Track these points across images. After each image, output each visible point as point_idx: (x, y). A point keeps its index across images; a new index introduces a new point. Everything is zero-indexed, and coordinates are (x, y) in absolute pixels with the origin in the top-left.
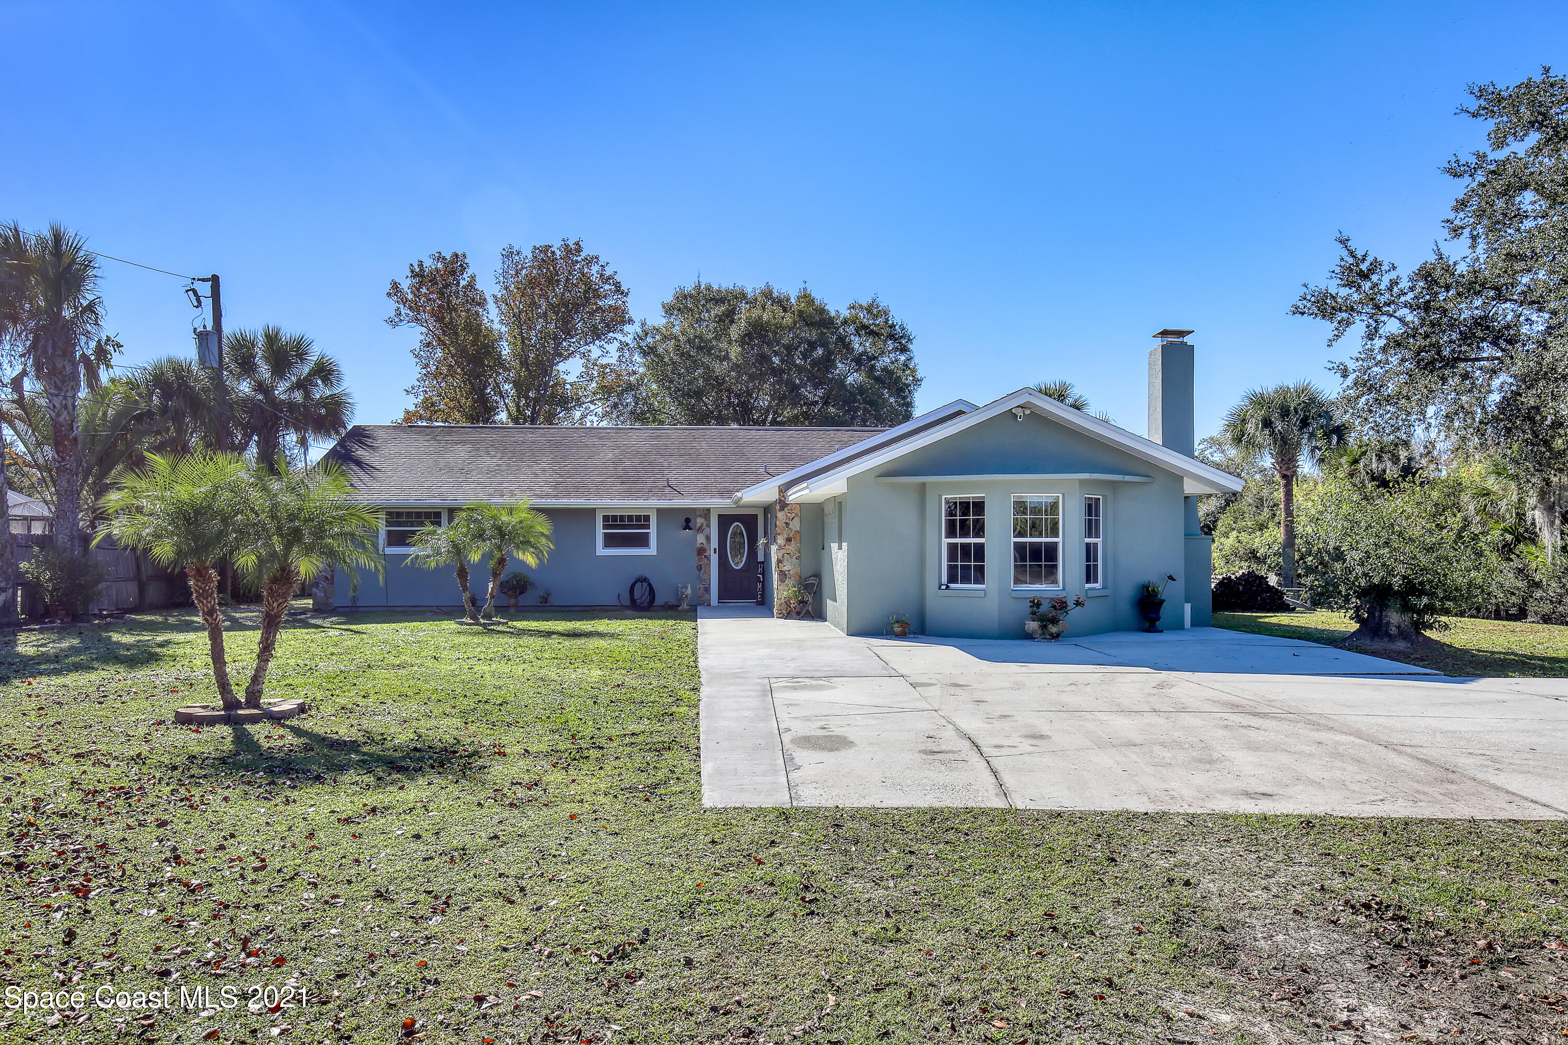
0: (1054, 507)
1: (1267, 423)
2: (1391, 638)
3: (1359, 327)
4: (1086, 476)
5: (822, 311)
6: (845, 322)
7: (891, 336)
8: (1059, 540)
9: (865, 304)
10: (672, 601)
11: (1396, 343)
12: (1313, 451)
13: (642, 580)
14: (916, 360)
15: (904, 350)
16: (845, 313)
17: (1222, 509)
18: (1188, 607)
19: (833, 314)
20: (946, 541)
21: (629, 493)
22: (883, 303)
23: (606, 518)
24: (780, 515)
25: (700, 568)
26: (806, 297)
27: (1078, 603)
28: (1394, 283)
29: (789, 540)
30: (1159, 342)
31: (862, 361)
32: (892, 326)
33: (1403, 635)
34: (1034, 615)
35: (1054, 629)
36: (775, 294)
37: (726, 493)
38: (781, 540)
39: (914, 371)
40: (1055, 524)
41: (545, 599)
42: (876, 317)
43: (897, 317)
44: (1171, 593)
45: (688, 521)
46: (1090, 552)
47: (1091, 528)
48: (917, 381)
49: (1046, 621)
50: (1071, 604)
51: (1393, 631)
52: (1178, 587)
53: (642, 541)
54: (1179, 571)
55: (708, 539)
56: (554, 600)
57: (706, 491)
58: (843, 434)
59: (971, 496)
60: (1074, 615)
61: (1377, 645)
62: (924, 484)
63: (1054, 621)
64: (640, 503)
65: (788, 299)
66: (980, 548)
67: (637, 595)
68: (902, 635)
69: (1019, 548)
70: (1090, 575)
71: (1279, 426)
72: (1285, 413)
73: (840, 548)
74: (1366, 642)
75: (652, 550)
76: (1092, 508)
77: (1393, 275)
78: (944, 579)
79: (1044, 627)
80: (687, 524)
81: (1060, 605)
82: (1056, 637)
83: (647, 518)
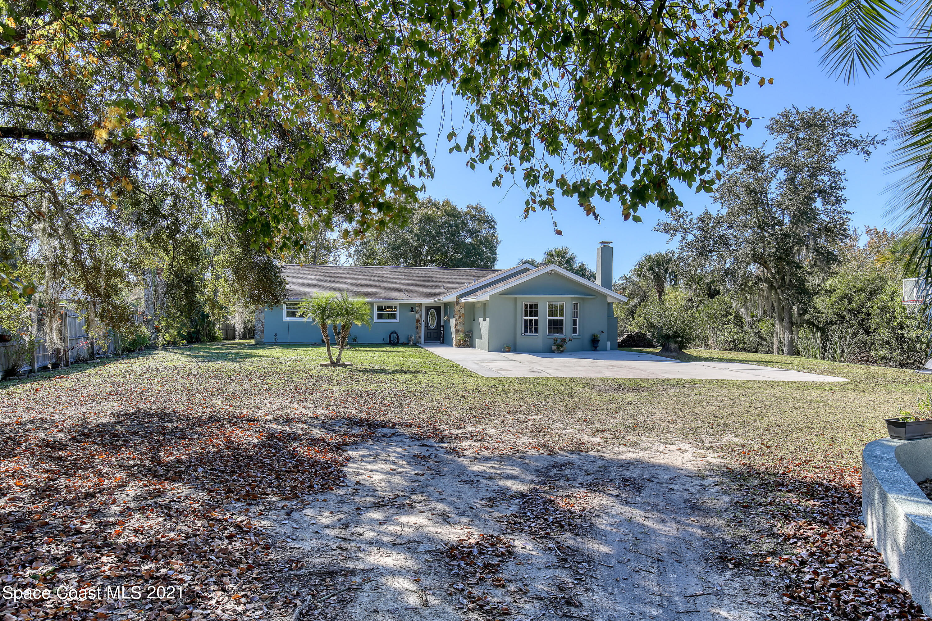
0: (562, 306)
1: (651, 269)
2: (671, 352)
3: (679, 236)
4: (573, 296)
5: (454, 209)
6: (465, 214)
7: (487, 222)
8: (564, 318)
9: (474, 206)
10: (406, 342)
11: (690, 244)
12: (671, 281)
13: (395, 332)
14: (498, 232)
15: (492, 227)
16: (465, 210)
17: (640, 304)
18: (609, 343)
19: (459, 210)
20: (524, 318)
21: (388, 297)
22: (482, 206)
23: (378, 307)
24: (456, 307)
25: (417, 328)
26: (447, 203)
27: (570, 340)
28: (691, 220)
29: (460, 317)
30: (600, 245)
31: (473, 233)
32: (487, 217)
33: (675, 351)
34: (555, 344)
35: (562, 349)
36: (433, 201)
37: (428, 297)
38: (457, 317)
39: (497, 237)
40: (562, 312)
41: (355, 340)
42: (479, 212)
43: (490, 212)
44: (602, 338)
45: (412, 308)
46: (574, 322)
47: (575, 314)
48: (498, 242)
49: (559, 346)
50: (567, 340)
51: (672, 349)
52: (605, 335)
53: (393, 316)
54: (605, 329)
55: (421, 316)
56: (359, 341)
57: (420, 296)
58: (473, 272)
59: (533, 302)
60: (568, 345)
61: (667, 354)
62: (516, 298)
63: (562, 346)
64: (394, 301)
65: (439, 203)
66: (536, 321)
67: (392, 339)
68: (509, 351)
69: (550, 321)
70: (574, 331)
71: (657, 270)
72: (659, 264)
73: (485, 320)
74: (664, 354)
75: (397, 320)
76: (575, 307)
77: (691, 217)
78: (523, 332)
79: (558, 348)
80: (412, 310)
81: (564, 341)
82: (562, 352)
83: (395, 307)
